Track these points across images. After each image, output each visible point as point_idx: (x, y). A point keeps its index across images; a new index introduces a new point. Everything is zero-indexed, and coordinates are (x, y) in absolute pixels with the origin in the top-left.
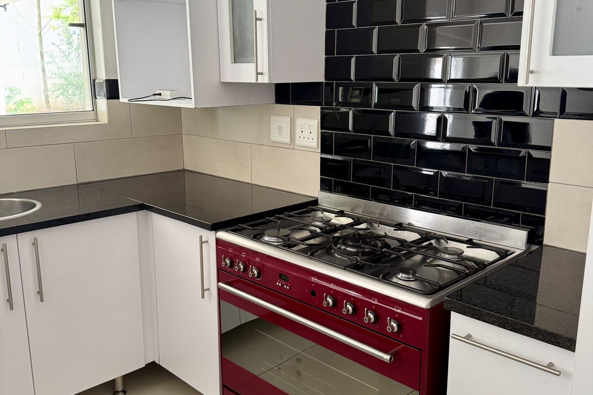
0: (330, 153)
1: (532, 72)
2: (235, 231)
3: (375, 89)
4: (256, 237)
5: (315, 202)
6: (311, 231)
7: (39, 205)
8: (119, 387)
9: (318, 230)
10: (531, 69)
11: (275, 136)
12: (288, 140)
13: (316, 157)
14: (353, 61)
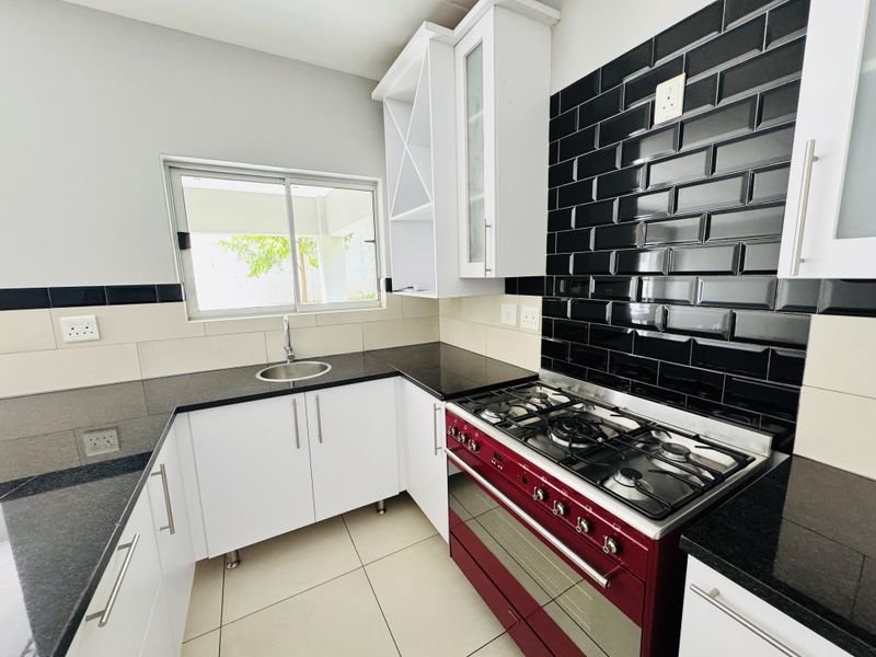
0: (550, 337)
1: (803, 261)
2: (460, 404)
3: (592, 282)
4: (477, 413)
5: (536, 377)
6: (527, 410)
7: (330, 367)
8: (381, 506)
9: (535, 409)
10: (802, 257)
11: (504, 320)
12: (514, 323)
13: (538, 339)
14: (572, 258)
